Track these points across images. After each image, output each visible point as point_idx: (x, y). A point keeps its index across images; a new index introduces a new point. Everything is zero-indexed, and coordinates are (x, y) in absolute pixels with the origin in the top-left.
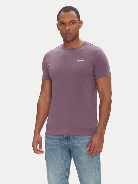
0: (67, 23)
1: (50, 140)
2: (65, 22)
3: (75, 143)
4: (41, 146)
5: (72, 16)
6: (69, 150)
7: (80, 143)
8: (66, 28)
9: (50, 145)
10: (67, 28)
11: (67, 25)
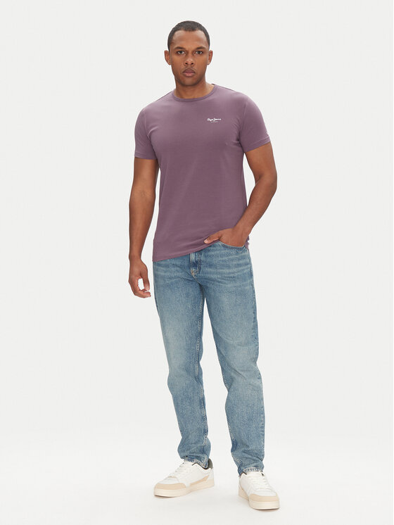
0: (190, 52)
1: (164, 269)
2: (187, 49)
3: (211, 273)
4: (146, 282)
5: (199, 40)
6: (200, 285)
7: (220, 273)
8: (188, 60)
9: (163, 278)
10: (190, 60)
11: (190, 54)
